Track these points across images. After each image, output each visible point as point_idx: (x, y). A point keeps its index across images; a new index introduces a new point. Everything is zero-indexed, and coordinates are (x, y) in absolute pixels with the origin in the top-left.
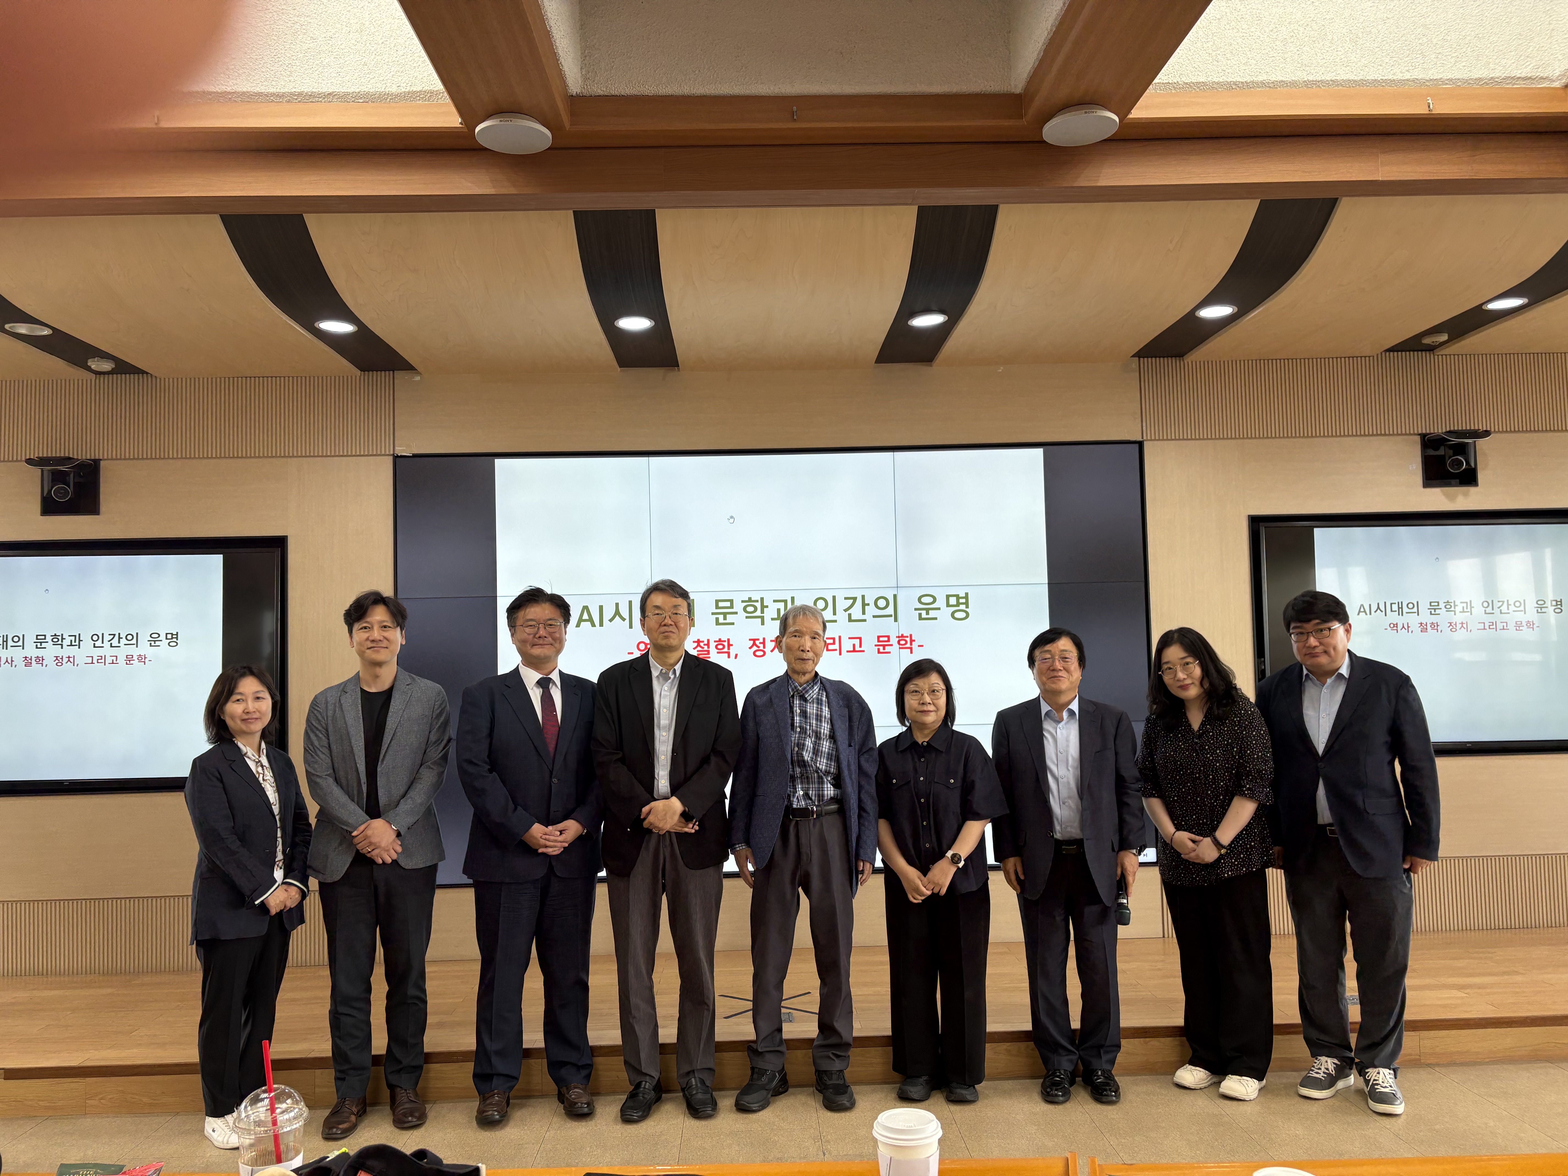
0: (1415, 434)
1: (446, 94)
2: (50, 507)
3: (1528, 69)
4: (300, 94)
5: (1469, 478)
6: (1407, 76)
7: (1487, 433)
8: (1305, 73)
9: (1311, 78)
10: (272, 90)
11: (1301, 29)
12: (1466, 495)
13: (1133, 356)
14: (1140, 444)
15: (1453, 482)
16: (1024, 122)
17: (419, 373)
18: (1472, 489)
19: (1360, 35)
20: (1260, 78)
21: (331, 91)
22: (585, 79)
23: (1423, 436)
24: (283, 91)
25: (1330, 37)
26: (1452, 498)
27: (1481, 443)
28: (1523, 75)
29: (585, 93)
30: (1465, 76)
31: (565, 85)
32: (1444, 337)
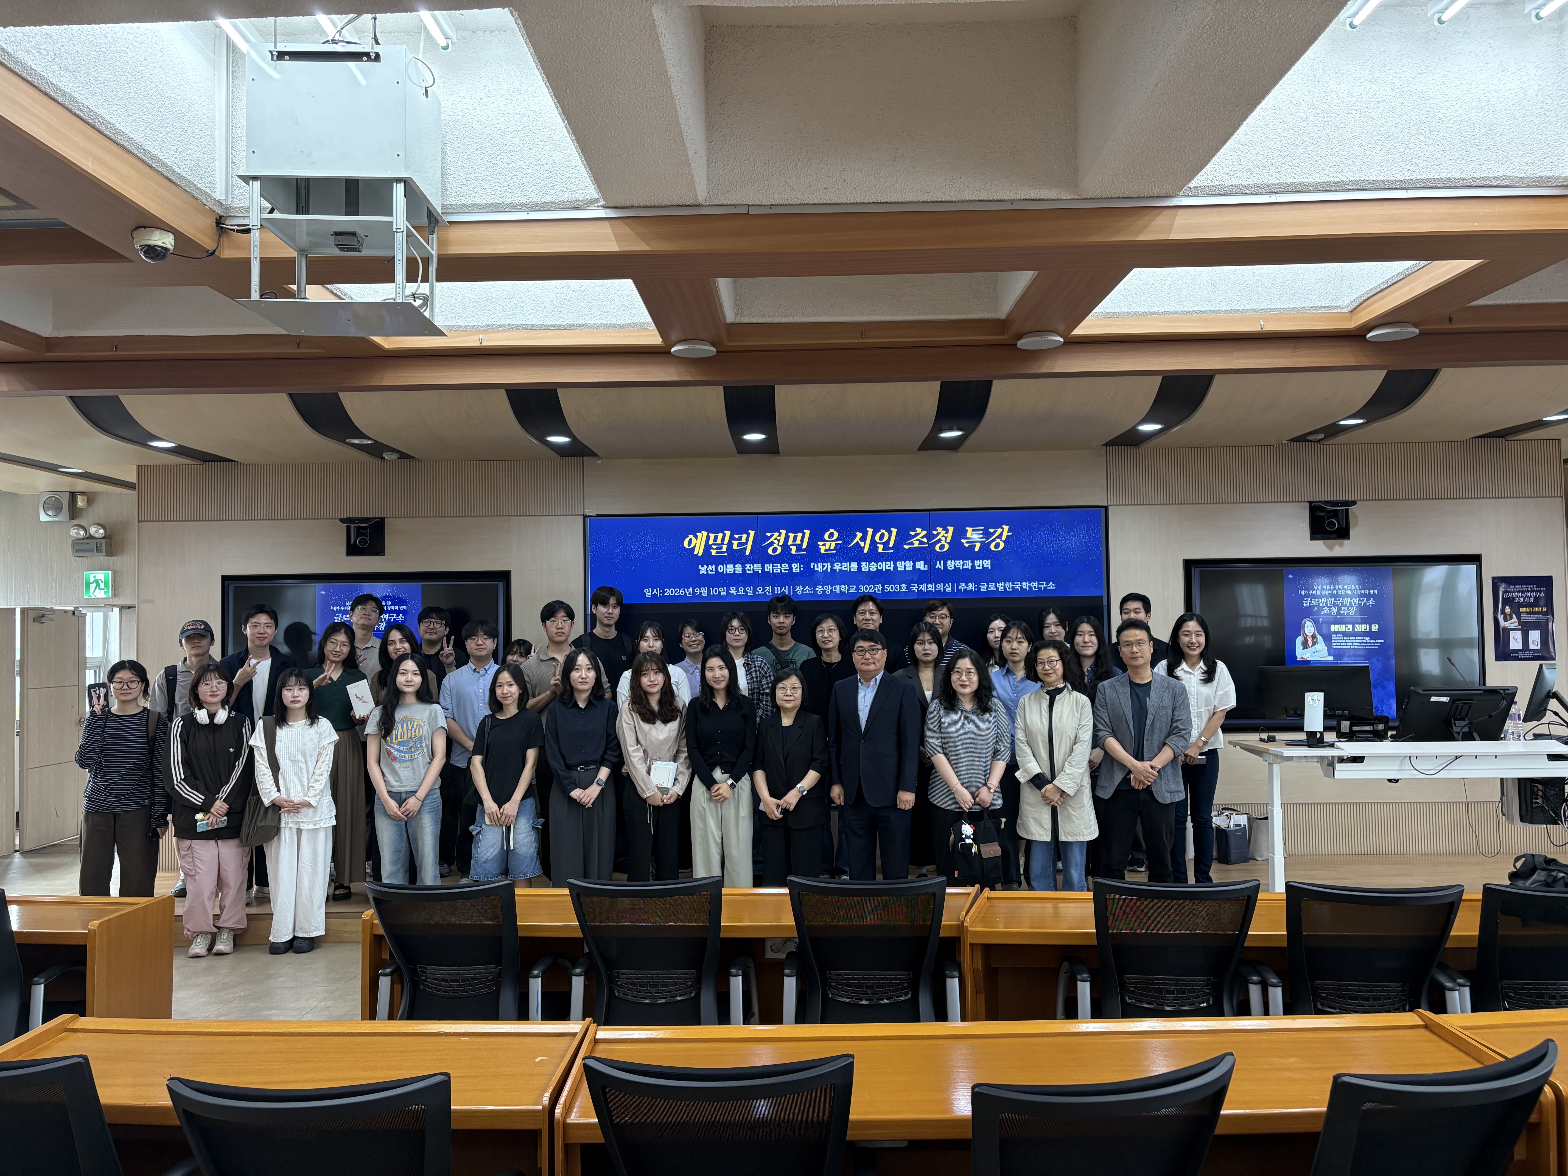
0: (1305, 502)
1: (653, 324)
2: (352, 550)
3: (1326, 301)
4: (565, 325)
5: (1343, 534)
6: (1248, 307)
7: (1354, 503)
8: (1182, 306)
9: (1186, 309)
10: (550, 323)
11: (1180, 278)
12: (1341, 545)
13: (1103, 445)
14: (1106, 508)
15: (1333, 536)
16: (1005, 337)
17: (600, 458)
18: (1346, 542)
19: (1218, 281)
20: (1154, 310)
21: (584, 323)
22: (736, 314)
23: (1310, 503)
24: (556, 323)
25: (1198, 283)
26: (1331, 548)
27: (1352, 509)
28: (1323, 305)
29: (736, 321)
30: (1285, 307)
31: (725, 319)
32: (1321, 436)
